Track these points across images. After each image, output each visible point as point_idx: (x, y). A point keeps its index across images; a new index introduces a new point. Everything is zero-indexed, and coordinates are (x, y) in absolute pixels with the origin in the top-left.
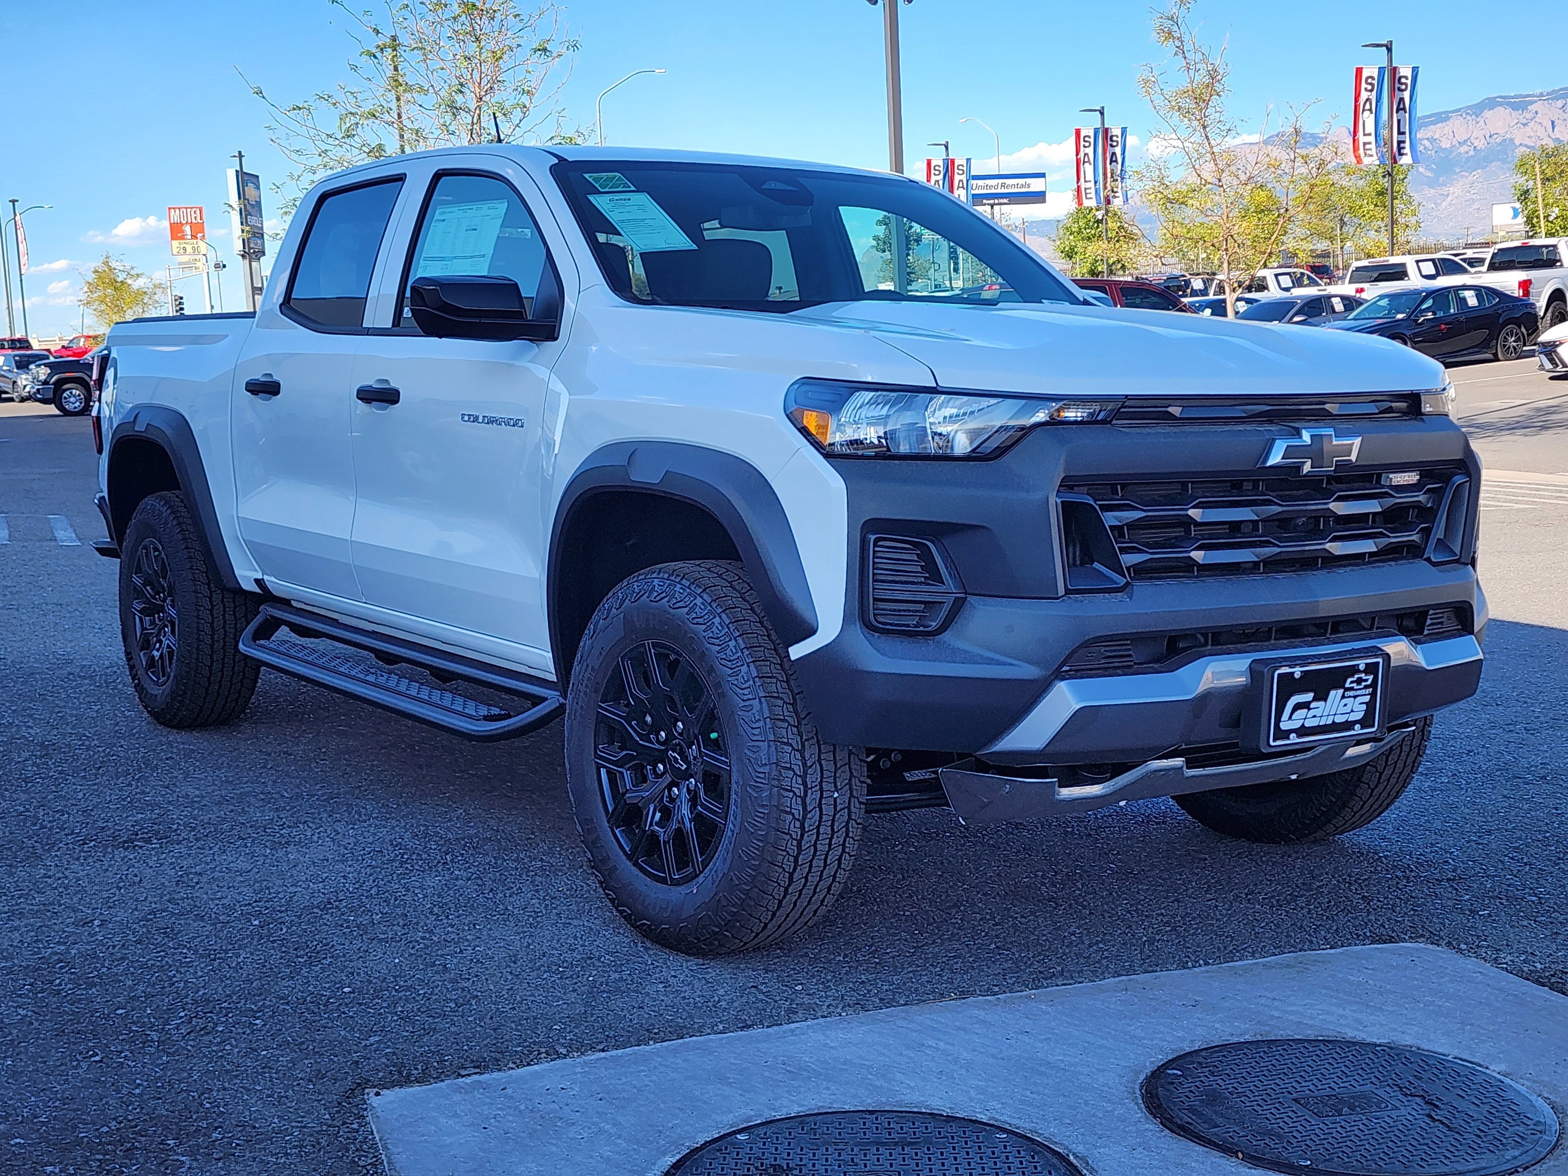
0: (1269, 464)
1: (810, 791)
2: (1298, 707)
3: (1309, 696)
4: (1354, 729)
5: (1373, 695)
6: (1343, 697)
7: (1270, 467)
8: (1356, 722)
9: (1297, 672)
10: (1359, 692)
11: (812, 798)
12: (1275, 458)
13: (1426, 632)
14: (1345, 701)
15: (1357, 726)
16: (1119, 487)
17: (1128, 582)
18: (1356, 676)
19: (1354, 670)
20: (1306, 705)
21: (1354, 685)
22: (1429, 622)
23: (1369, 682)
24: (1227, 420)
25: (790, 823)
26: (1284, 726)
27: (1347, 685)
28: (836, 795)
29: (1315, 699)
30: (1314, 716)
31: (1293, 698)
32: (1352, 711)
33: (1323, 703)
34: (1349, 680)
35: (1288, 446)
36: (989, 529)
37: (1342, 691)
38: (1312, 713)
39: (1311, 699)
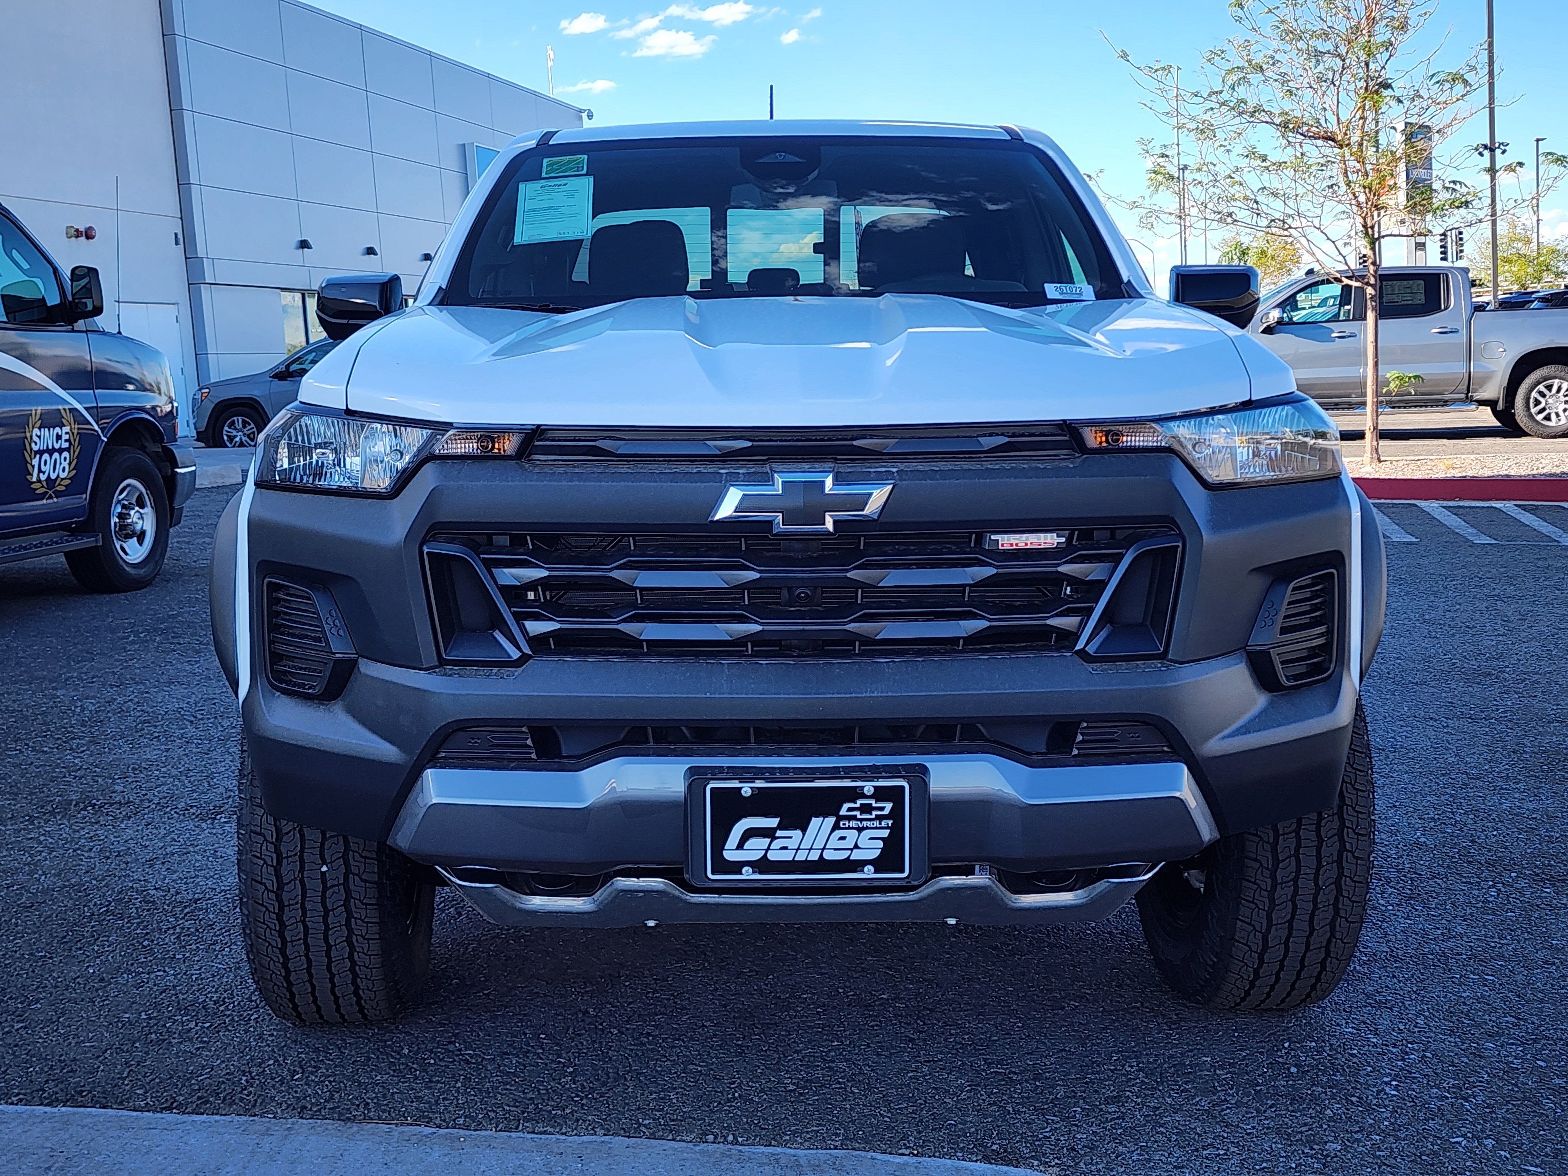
0: (717, 518)
1: (285, 861)
2: (749, 834)
3: (773, 822)
4: (862, 871)
5: (897, 831)
6: (836, 827)
7: (717, 521)
8: (865, 863)
9: (746, 790)
10: (865, 824)
11: (290, 869)
12: (726, 509)
13: (1075, 752)
14: (838, 833)
15: (869, 869)
16: (528, 538)
17: (524, 654)
18: (860, 802)
19: (854, 794)
20: (769, 833)
21: (857, 813)
22: (1080, 738)
23: (886, 812)
24: (692, 458)
25: (263, 893)
26: (731, 854)
27: (843, 812)
28: (324, 869)
29: (780, 827)
30: (785, 848)
31: (744, 821)
32: (856, 846)
33: (798, 833)
34: (846, 806)
35: (744, 495)
36: (356, 581)
37: (831, 820)
38: (777, 844)
39: (775, 826)
